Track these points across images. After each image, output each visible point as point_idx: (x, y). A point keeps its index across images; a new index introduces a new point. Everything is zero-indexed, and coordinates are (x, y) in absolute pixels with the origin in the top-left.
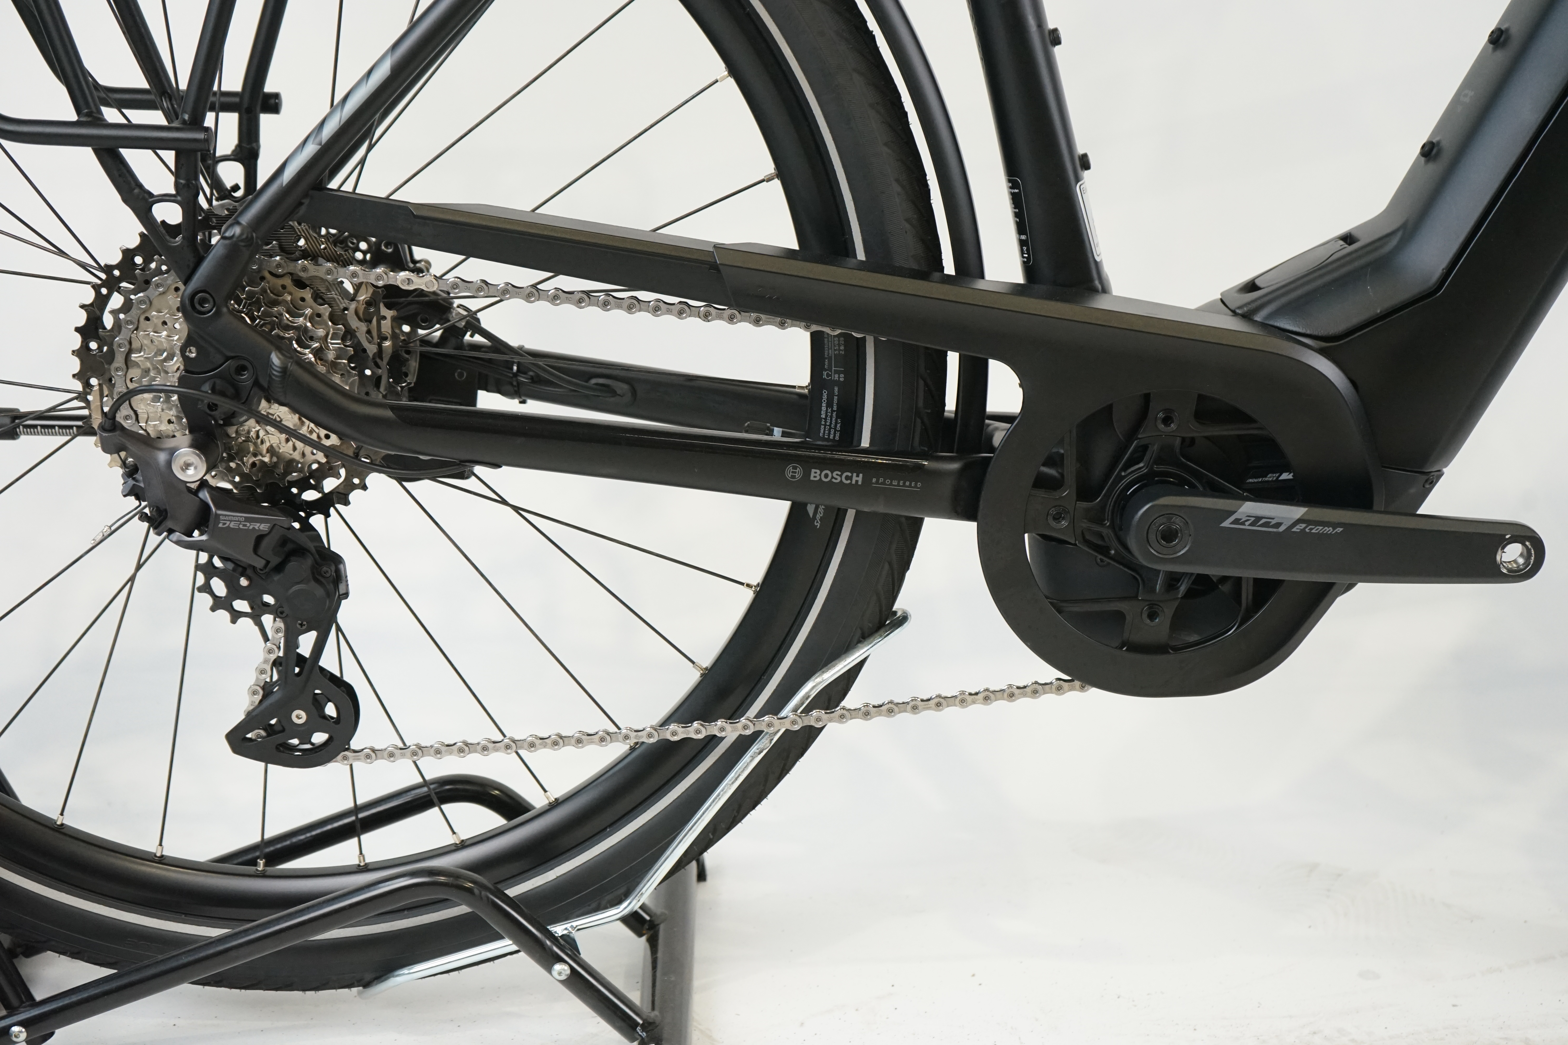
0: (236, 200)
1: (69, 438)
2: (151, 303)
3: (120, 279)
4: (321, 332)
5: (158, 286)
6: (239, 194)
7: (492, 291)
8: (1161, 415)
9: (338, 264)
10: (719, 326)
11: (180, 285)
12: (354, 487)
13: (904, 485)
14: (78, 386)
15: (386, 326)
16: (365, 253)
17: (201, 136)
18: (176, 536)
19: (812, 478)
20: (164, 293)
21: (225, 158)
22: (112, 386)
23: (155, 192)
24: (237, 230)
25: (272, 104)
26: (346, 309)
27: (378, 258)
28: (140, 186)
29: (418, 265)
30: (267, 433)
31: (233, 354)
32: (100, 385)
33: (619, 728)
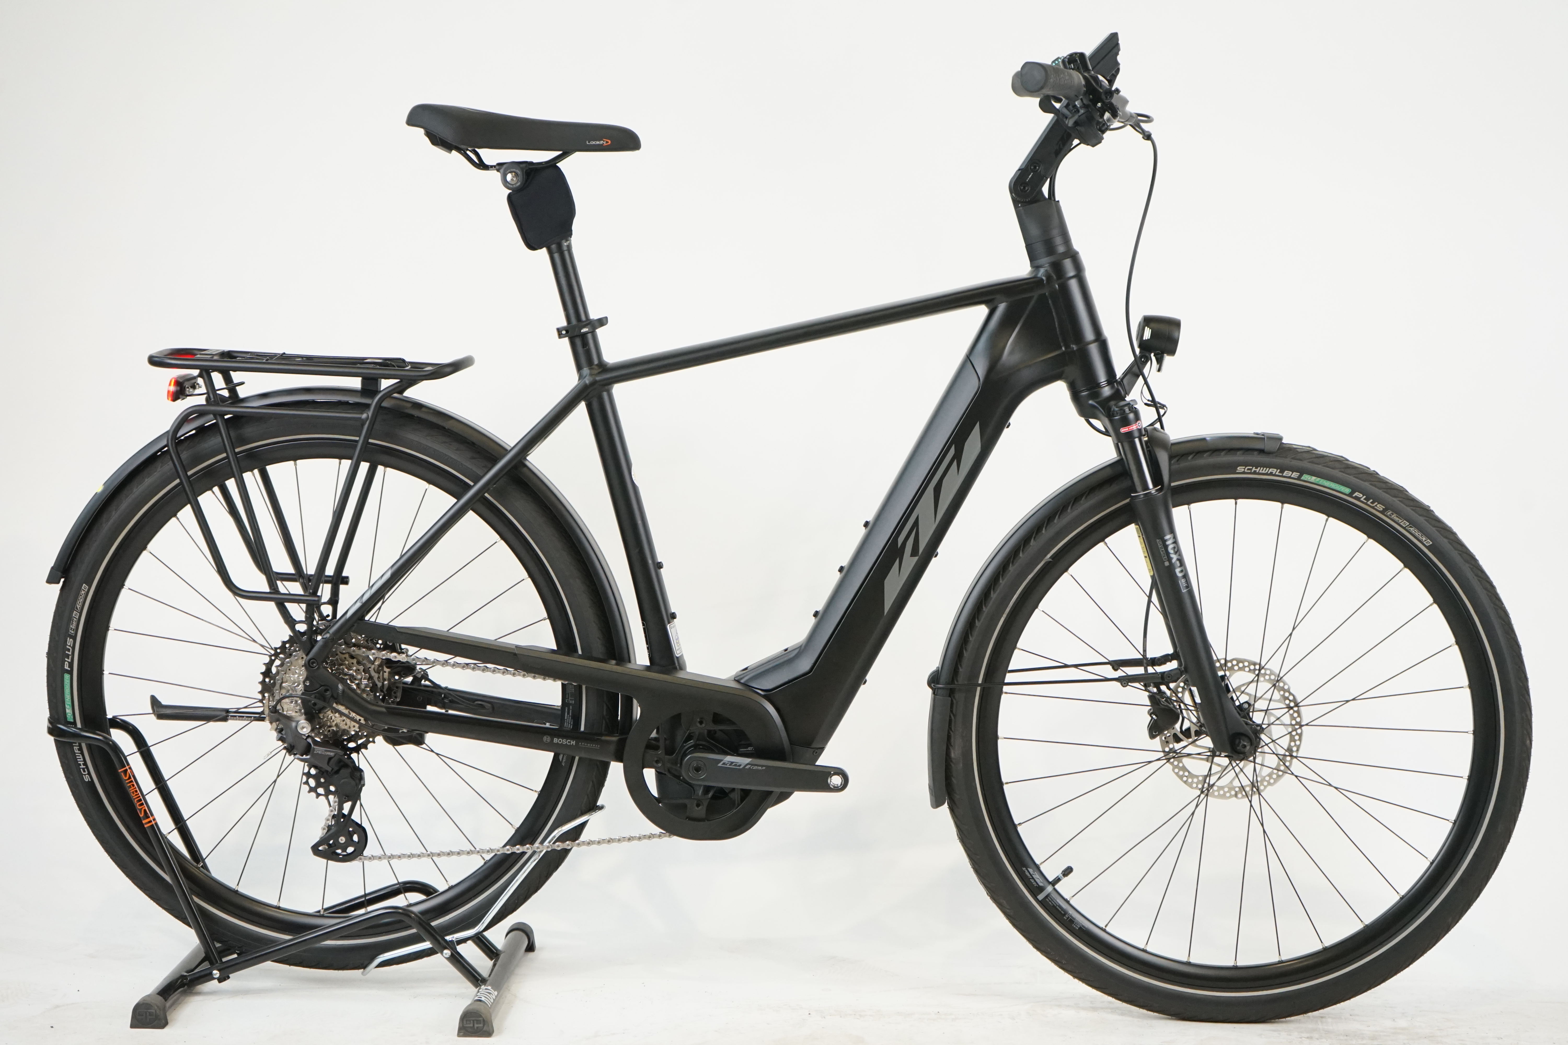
0: (328, 621)
1: (249, 722)
2: (292, 663)
3: (280, 653)
4: (359, 677)
5: (295, 656)
6: (329, 618)
7: (428, 662)
8: (698, 720)
9: (368, 649)
10: (519, 679)
11: (304, 656)
12: (370, 742)
13: (595, 746)
14: (260, 697)
15: (386, 675)
16: (381, 644)
17: (316, 599)
18: (298, 756)
19: (554, 742)
20: (297, 659)
21: (324, 603)
22: (274, 697)
23: (297, 620)
24: (328, 635)
25: (345, 581)
26: (370, 668)
27: (386, 647)
28: (292, 617)
29: (403, 651)
30: (335, 717)
31: (323, 684)
32: (269, 696)
33: (476, 849)
